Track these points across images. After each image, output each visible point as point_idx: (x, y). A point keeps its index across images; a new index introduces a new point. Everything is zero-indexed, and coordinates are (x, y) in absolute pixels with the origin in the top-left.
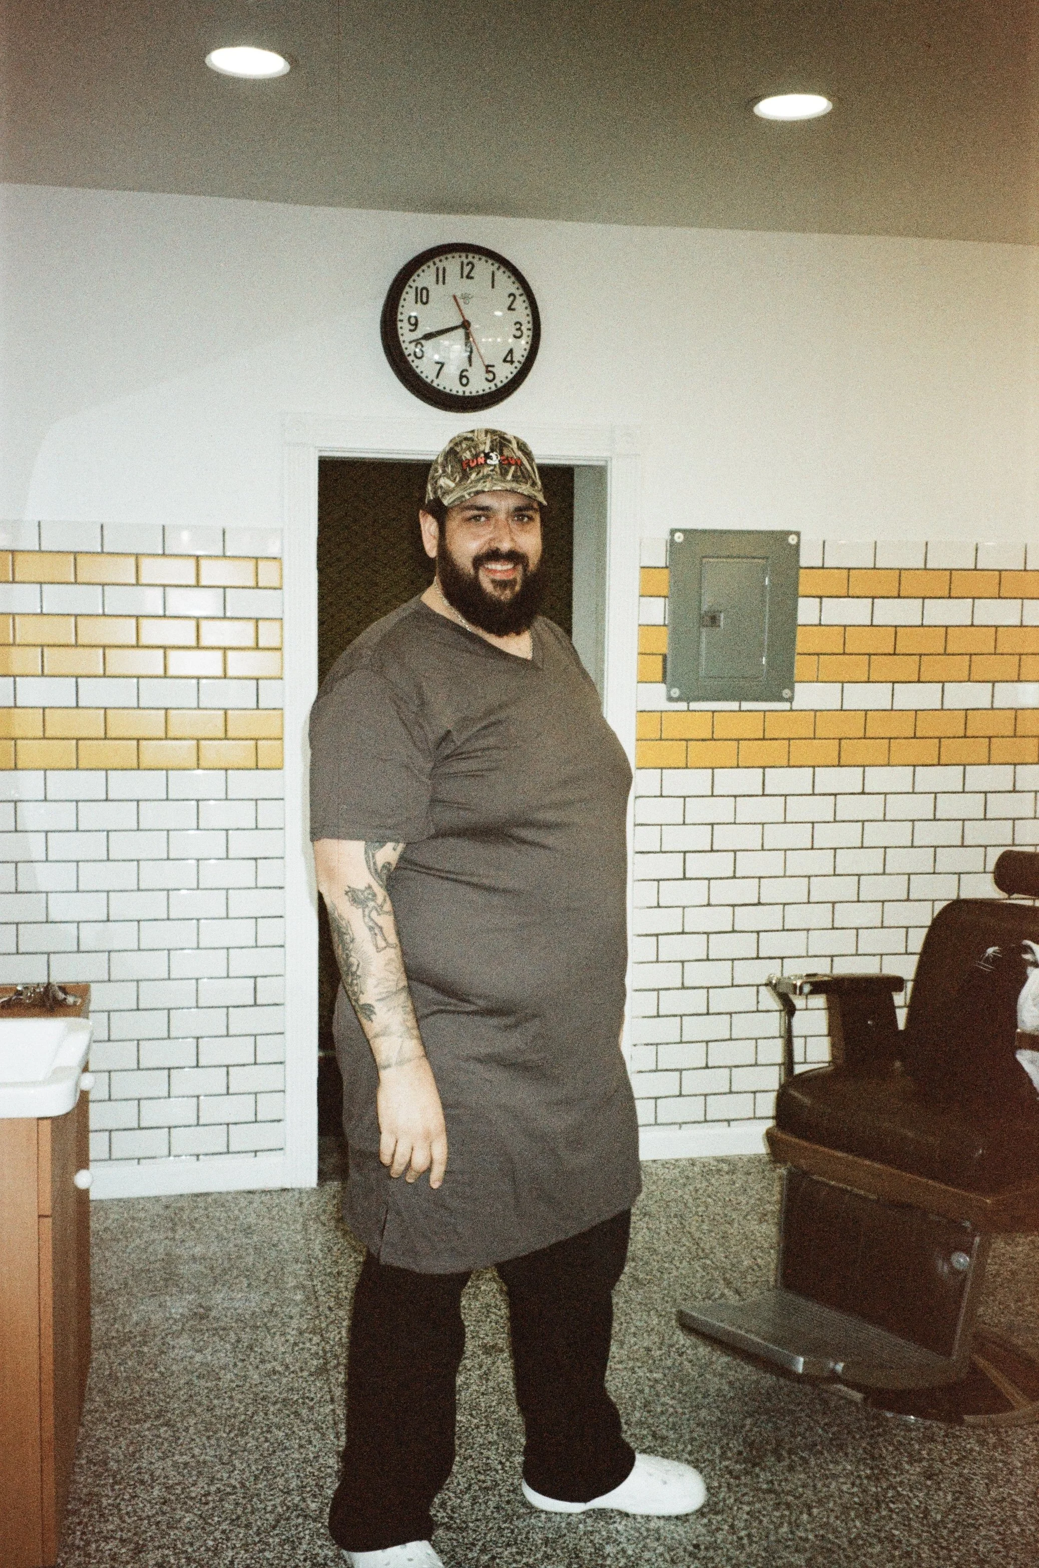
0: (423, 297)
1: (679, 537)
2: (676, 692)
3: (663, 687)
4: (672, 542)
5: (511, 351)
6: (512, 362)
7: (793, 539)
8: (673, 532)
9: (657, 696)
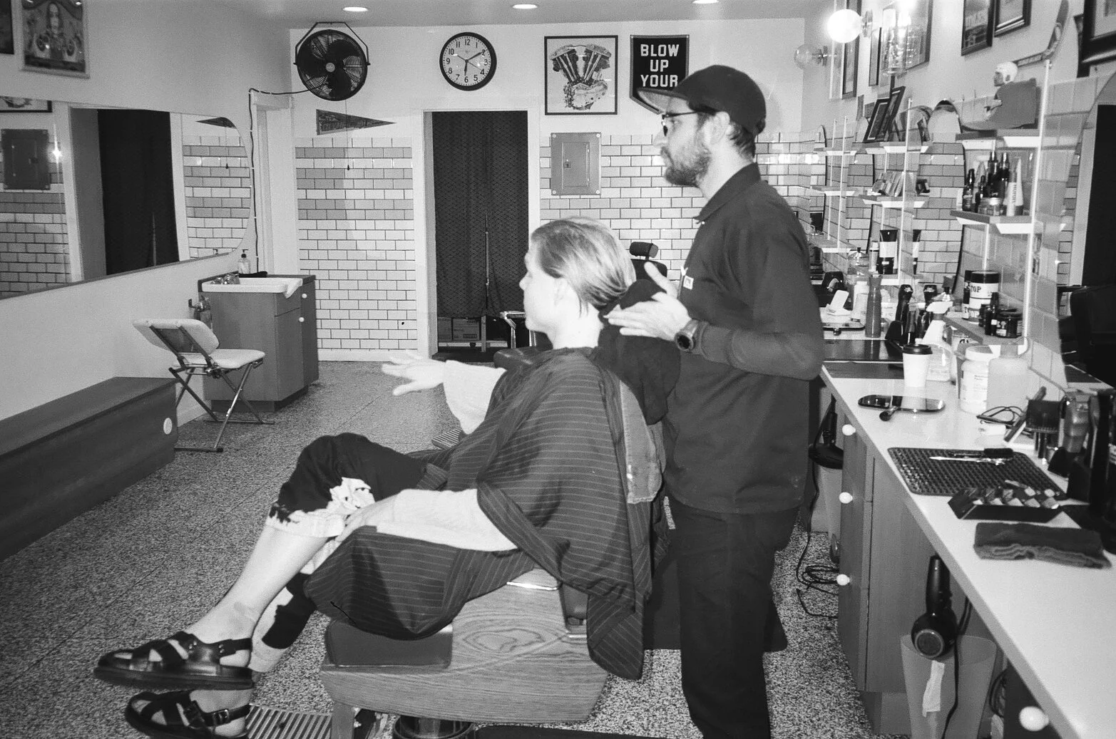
0: (452, 52)
1: (554, 136)
2: (554, 192)
3: (550, 190)
4: (552, 138)
5: (483, 70)
6: (485, 74)
7: (598, 136)
8: (552, 134)
9: (548, 193)
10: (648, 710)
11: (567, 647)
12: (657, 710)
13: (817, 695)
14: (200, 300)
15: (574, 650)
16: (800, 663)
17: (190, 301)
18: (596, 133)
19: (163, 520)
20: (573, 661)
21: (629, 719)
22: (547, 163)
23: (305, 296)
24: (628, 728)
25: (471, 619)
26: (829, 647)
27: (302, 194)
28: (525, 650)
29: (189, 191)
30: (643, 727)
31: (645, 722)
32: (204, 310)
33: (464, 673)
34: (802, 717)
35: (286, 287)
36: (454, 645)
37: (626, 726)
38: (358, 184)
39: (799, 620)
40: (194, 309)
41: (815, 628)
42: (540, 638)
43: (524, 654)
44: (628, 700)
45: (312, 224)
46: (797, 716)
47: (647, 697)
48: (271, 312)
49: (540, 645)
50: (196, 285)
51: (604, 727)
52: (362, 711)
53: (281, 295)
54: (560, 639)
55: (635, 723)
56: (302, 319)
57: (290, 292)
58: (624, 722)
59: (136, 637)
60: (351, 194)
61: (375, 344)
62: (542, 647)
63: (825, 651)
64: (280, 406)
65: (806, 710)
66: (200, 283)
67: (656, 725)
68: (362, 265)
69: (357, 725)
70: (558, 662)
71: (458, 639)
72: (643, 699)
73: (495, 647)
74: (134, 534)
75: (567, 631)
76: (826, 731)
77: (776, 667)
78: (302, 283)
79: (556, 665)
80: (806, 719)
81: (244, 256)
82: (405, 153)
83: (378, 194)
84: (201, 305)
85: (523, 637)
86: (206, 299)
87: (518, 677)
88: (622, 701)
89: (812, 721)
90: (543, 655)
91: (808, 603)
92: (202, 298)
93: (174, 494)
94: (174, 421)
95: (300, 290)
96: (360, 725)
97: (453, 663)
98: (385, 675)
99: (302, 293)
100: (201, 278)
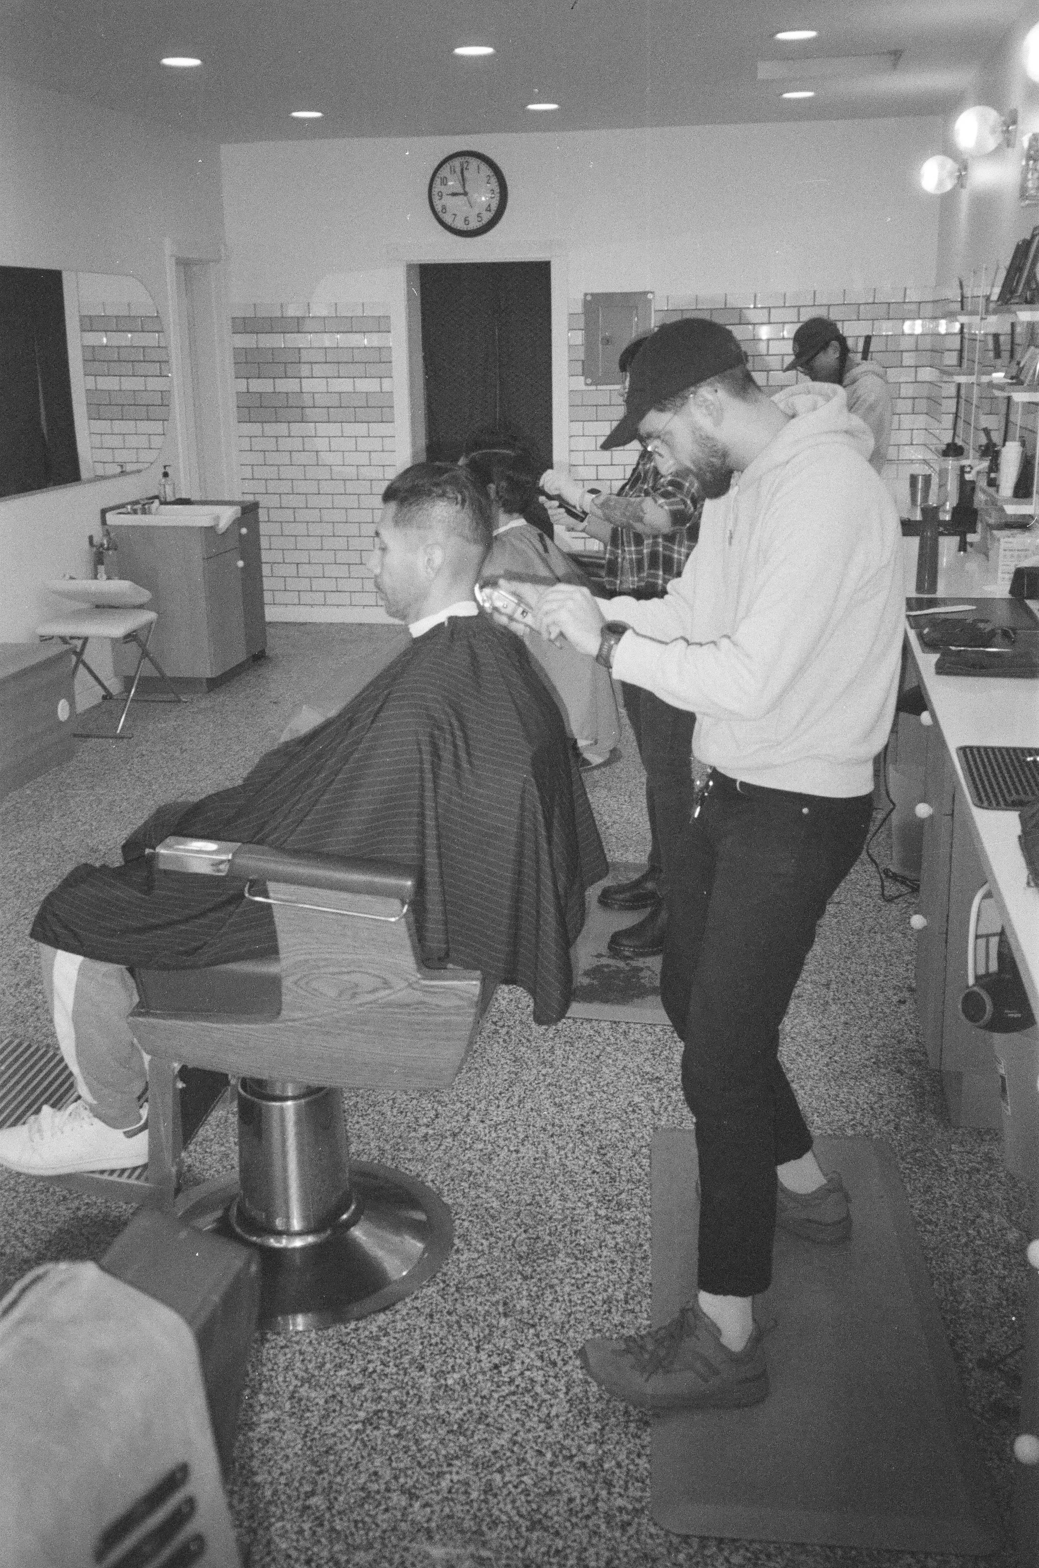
0: (444, 181)
1: (589, 298)
2: (589, 381)
3: (582, 378)
4: (585, 299)
5: (489, 206)
6: (490, 211)
7: (650, 296)
8: (586, 295)
9: (579, 383)
10: (662, 1089)
11: (418, 995)
12: (673, 1089)
13: (884, 1075)
14: (104, 535)
15: (427, 999)
16: (868, 1033)
17: (91, 538)
18: (648, 292)
19: (57, 835)
20: (429, 1014)
21: (637, 1099)
22: (578, 338)
23: (244, 531)
24: (634, 1111)
25: (302, 958)
26: (910, 1013)
27: (242, 385)
28: (370, 997)
29: (90, 383)
30: (653, 1111)
31: (656, 1104)
32: (108, 549)
33: (297, 1024)
34: (861, 1103)
35: (217, 518)
36: (284, 990)
37: (631, 1109)
38: (318, 370)
39: (875, 978)
40: (95, 549)
41: (894, 988)
42: (387, 984)
43: (367, 1003)
44: (638, 1077)
45: (255, 428)
46: (853, 1101)
47: (663, 1073)
48: (197, 552)
49: (387, 992)
50: (99, 516)
51: (602, 1110)
52: (184, 1069)
53: (211, 529)
54: (410, 985)
55: (643, 1105)
56: (241, 564)
57: (223, 525)
58: (630, 1103)
59: (18, 985)
60: (309, 385)
61: (344, 598)
62: (389, 995)
63: (903, 1019)
64: (215, 684)
65: (866, 1094)
66: (104, 512)
67: (670, 1108)
68: (326, 487)
69: (180, 1085)
70: (409, 1014)
71: (287, 983)
72: (658, 1074)
73: (333, 993)
74: (20, 854)
75: (419, 976)
76: (889, 1122)
77: (835, 1038)
78: (240, 511)
79: (407, 1018)
80: (865, 1106)
81: (166, 475)
82: (381, 325)
83: (345, 385)
84: (105, 542)
85: (367, 982)
86: (112, 535)
87: (362, 1031)
88: (629, 1077)
89: (872, 1109)
90: (389, 1005)
91: (890, 955)
92: (107, 534)
93: (72, 801)
94: (72, 704)
95: (238, 522)
96: (184, 1085)
97: (283, 1012)
98: (203, 1024)
99: (240, 527)
100: (104, 507)
